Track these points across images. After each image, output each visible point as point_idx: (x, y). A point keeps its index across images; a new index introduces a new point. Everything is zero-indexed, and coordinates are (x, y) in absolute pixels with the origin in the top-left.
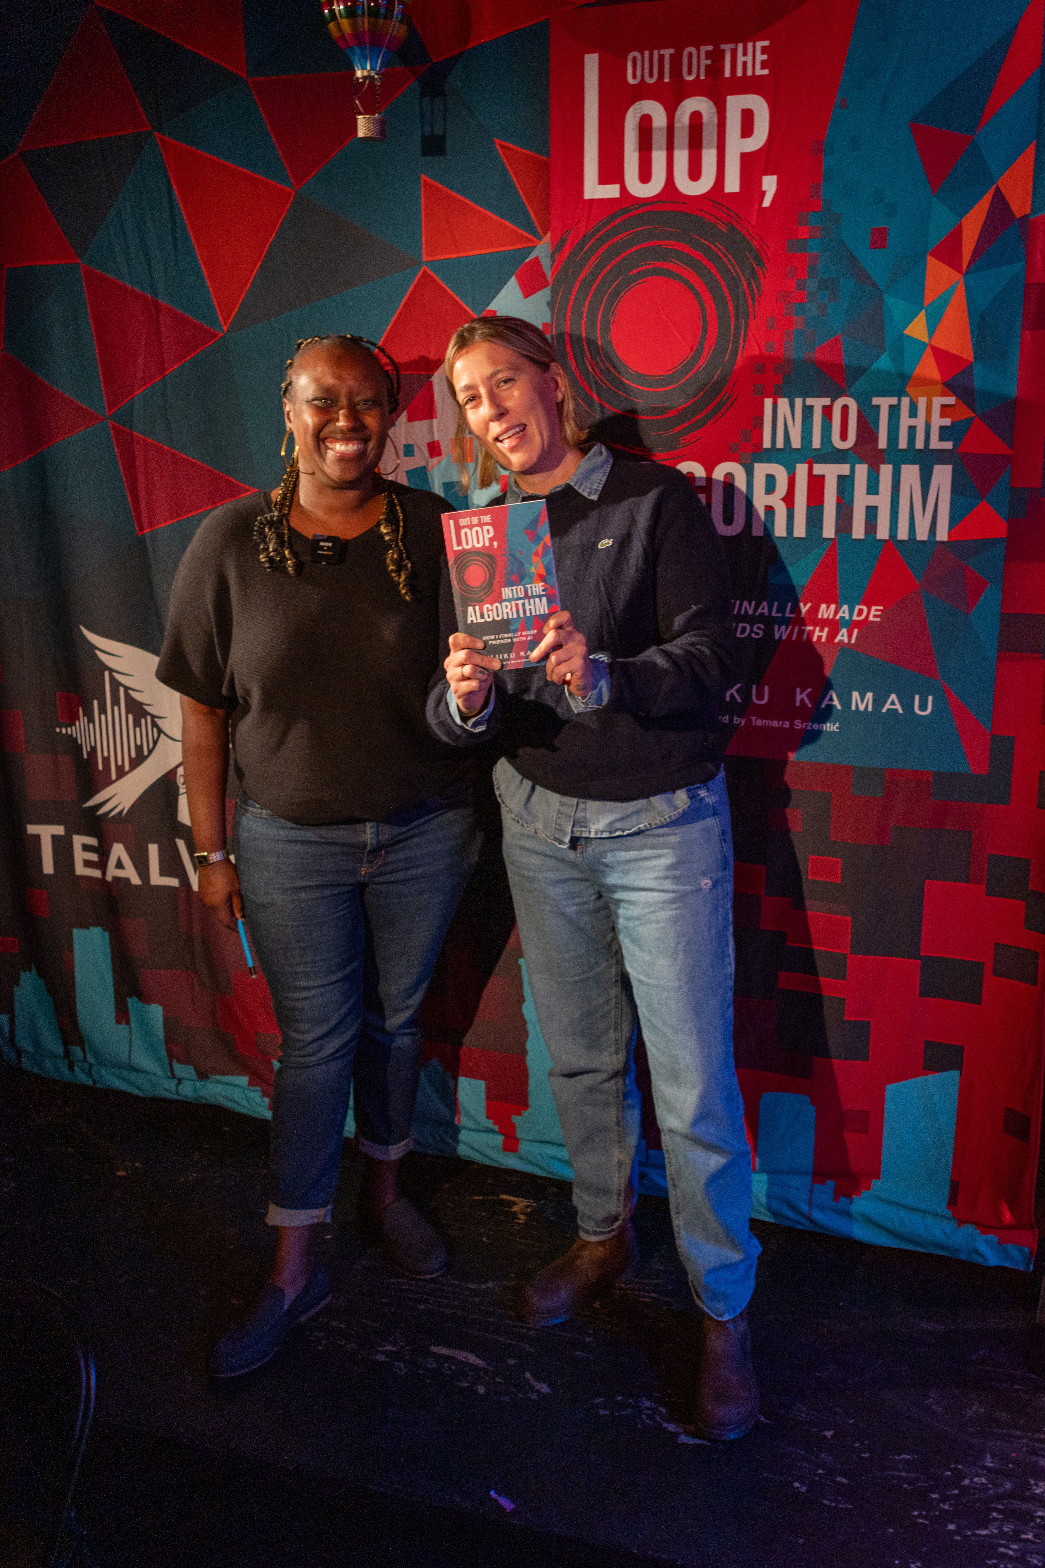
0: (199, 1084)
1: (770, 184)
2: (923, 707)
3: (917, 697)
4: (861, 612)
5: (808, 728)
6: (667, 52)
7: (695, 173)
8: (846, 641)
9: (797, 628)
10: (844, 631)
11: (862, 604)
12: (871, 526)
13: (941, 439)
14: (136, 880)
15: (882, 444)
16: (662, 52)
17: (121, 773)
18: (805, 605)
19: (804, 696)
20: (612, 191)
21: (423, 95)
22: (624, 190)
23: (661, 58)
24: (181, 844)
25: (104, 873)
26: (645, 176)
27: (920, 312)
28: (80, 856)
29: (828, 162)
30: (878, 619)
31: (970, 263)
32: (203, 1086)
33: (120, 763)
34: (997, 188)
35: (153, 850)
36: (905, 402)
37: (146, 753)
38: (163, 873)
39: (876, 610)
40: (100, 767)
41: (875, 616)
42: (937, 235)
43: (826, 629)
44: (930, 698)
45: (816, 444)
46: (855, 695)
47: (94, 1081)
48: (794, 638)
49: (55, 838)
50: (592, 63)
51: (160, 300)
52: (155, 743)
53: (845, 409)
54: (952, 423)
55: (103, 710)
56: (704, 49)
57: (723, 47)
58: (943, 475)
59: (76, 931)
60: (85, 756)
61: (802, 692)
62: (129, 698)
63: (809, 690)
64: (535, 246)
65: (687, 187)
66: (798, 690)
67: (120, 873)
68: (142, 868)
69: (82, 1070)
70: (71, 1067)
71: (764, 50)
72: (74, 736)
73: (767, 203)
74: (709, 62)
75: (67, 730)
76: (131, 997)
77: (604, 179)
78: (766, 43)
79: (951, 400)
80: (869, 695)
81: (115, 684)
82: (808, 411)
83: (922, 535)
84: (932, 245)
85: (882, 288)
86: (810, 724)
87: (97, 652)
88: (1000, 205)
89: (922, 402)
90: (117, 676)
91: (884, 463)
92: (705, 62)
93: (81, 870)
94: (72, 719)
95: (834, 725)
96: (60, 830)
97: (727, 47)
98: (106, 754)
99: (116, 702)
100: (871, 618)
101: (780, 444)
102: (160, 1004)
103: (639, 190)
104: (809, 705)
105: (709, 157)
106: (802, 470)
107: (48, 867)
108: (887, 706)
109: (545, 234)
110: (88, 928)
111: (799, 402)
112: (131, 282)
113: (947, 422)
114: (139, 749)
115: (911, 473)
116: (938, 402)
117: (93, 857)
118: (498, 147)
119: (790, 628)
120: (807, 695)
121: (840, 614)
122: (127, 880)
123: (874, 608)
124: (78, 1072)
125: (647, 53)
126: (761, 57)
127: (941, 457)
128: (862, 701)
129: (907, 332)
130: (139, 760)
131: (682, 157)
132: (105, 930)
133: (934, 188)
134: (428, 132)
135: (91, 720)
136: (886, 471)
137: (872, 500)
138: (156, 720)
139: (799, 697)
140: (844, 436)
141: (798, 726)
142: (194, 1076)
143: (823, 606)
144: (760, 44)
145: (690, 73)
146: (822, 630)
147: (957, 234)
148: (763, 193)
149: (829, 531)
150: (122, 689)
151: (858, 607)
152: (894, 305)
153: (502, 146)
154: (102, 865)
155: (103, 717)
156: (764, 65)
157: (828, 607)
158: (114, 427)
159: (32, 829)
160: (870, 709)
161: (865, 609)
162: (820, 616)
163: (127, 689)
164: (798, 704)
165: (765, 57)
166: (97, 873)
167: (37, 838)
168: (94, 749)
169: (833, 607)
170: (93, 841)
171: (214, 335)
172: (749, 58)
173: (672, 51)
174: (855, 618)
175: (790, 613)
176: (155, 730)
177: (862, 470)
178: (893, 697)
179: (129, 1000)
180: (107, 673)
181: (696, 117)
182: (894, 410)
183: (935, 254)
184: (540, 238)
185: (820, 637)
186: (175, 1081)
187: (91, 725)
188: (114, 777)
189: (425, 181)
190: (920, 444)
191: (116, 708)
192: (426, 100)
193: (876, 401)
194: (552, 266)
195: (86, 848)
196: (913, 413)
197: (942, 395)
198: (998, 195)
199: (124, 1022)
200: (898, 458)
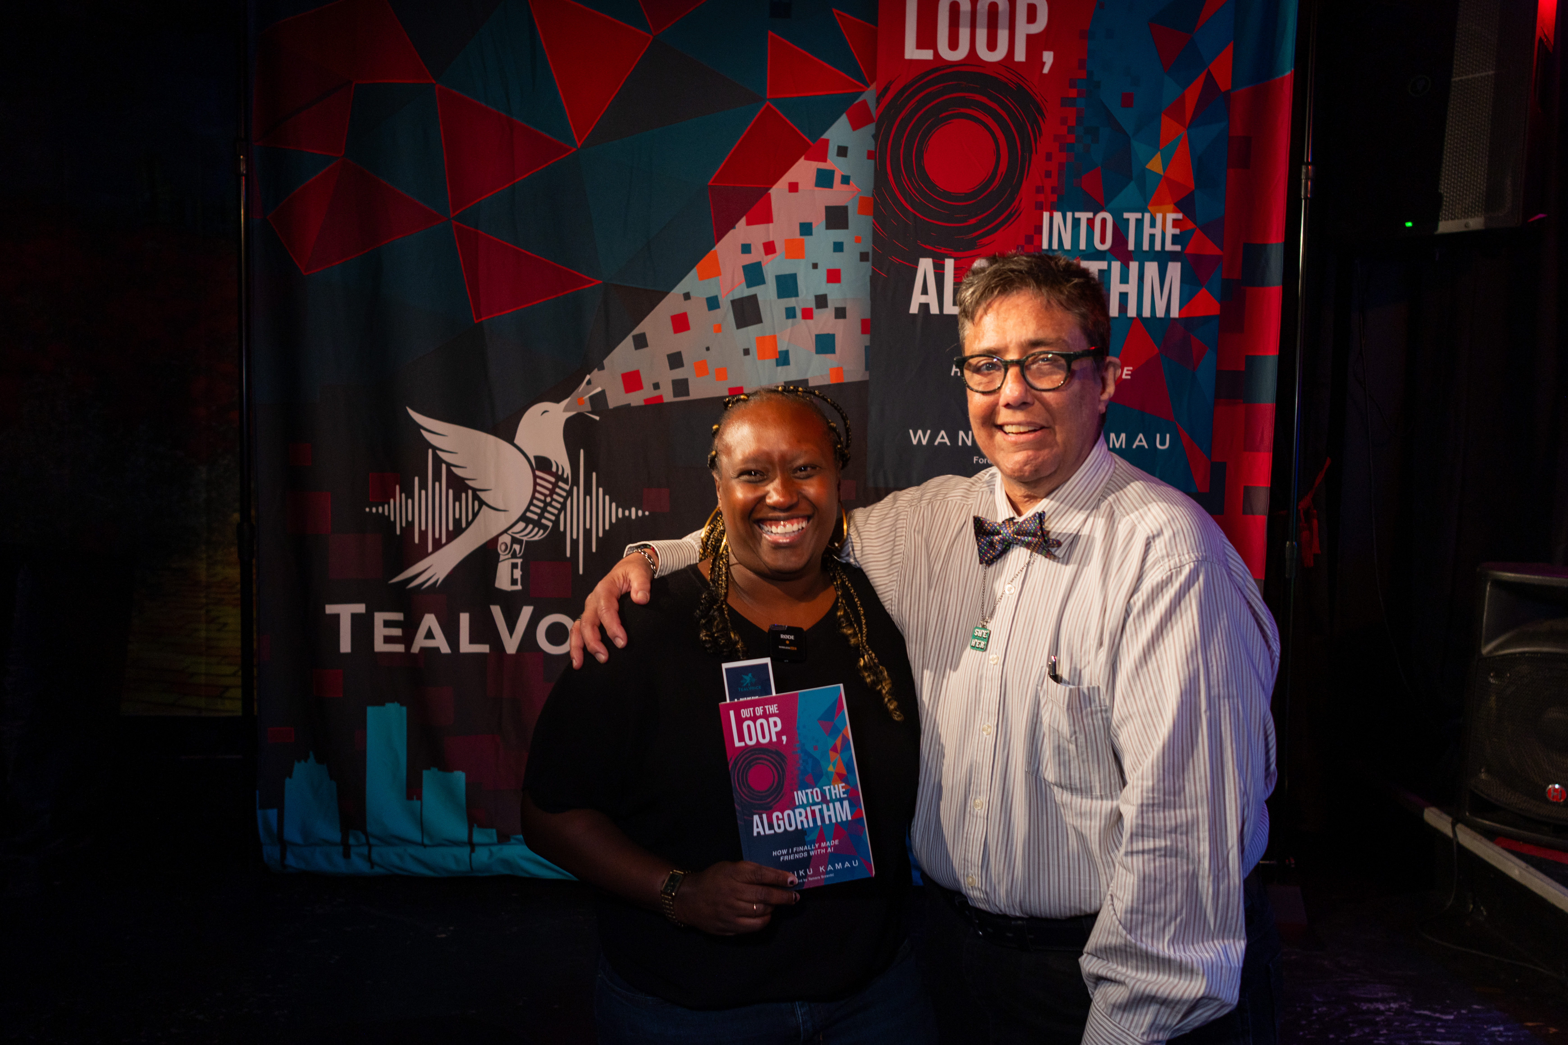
0: (497, 848)
1: (1048, 57)
2: (1163, 443)
3: (1158, 436)
7: (992, 45)
12: (1123, 307)
13: (1173, 243)
14: (445, 649)
15: (1131, 246)
17: (438, 545)
20: (927, 55)
22: (936, 54)
24: (496, 611)
25: (409, 647)
26: (953, 45)
27: (1156, 153)
28: (380, 632)
29: (1090, 44)
30: (1129, 377)
31: (1191, 120)
32: (502, 849)
33: (437, 536)
34: (1209, 70)
35: (464, 619)
36: (1147, 216)
37: (464, 525)
38: (472, 641)
39: (1128, 370)
40: (417, 541)
41: (1127, 375)
42: (1168, 99)
44: (1168, 436)
45: (1083, 246)
46: (1112, 436)
47: (374, 867)
49: (354, 616)
51: (515, 118)
52: (475, 515)
53: (1104, 221)
54: (1180, 232)
55: (423, 486)
58: (1174, 270)
59: (371, 710)
62: (450, 474)
64: (864, 92)
65: (985, 55)
67: (430, 643)
68: (452, 637)
69: (361, 857)
70: (347, 855)
72: (387, 514)
73: (1046, 70)
75: (377, 510)
76: (428, 768)
77: (920, 45)
80: (1123, 436)
81: (438, 461)
82: (1076, 222)
83: (1160, 313)
84: (1165, 107)
85: (1130, 135)
87: (423, 432)
88: (1210, 82)
89: (1159, 217)
90: (440, 454)
91: (1132, 260)
93: (380, 646)
94: (386, 497)
96: (360, 608)
98: (423, 528)
99: (437, 477)
100: (1124, 377)
102: (463, 771)
103: (948, 55)
105: (1003, 36)
107: (345, 646)
108: (1137, 443)
109: (872, 83)
110: (383, 705)
111: (1069, 215)
112: (486, 102)
113: (1176, 231)
114: (457, 522)
115: (1151, 269)
116: (1171, 217)
117: (396, 632)
118: (836, 15)
122: (437, 649)
123: (1126, 369)
124: (354, 858)
127: (1174, 256)
128: (1118, 441)
129: (1148, 167)
130: (457, 531)
131: (982, 35)
132: (402, 705)
133: (1165, 70)
135: (410, 495)
136: (1134, 266)
137: (1124, 288)
138: (478, 493)
140: (1103, 241)
142: (495, 840)
147: (1180, 101)
148: (1044, 64)
150: (444, 466)
152: (1139, 147)
153: (839, 15)
154: (408, 639)
155: (423, 492)
158: (455, 228)
160: (1124, 446)
163: (449, 465)
166: (399, 648)
167: (336, 617)
168: (413, 523)
170: (396, 617)
171: (568, 150)
176: (476, 503)
177: (1116, 266)
178: (1141, 436)
179: (426, 772)
180: (430, 451)
181: (993, 7)
182: (1139, 223)
183: (1167, 113)
184: (868, 86)
186: (470, 848)
187: (409, 502)
188: (430, 549)
189: (771, 36)
190: (1158, 247)
191: (437, 484)
193: (1126, 215)
194: (877, 108)
195: (389, 624)
196: (1153, 224)
197: (1175, 211)
198: (1209, 75)
199: (415, 797)
200: (1143, 257)
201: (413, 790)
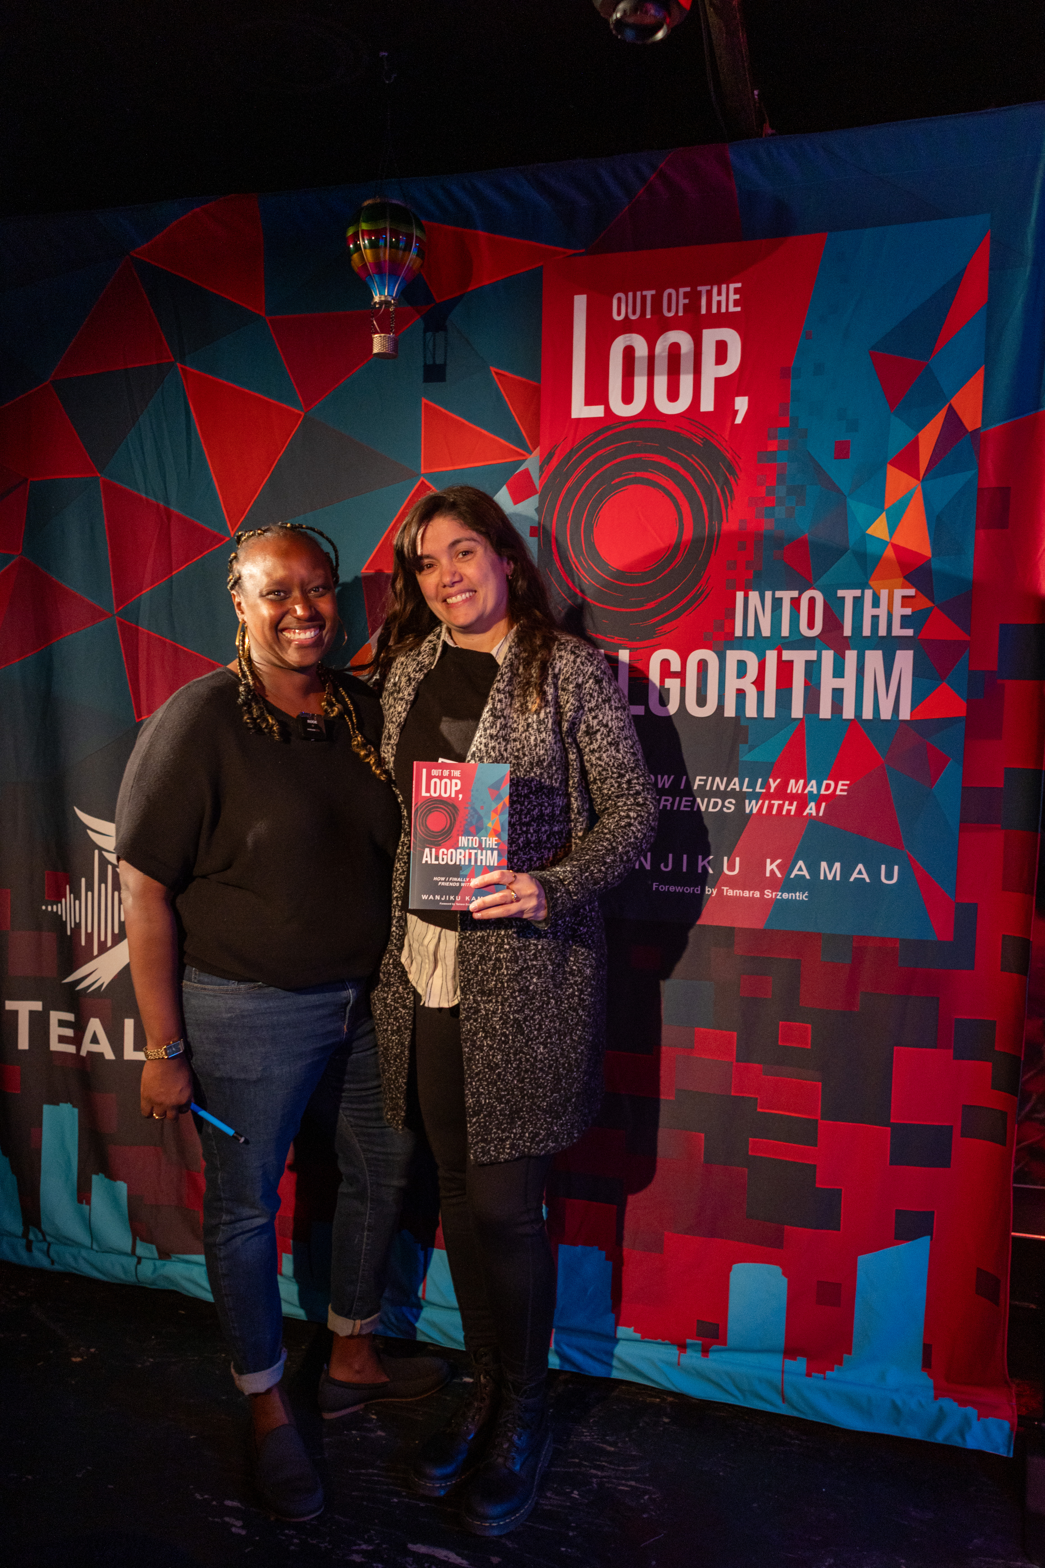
0: (159, 1263)
1: (742, 404)
2: (889, 876)
3: (883, 867)
4: (828, 787)
5: (778, 897)
6: (649, 294)
7: (673, 395)
8: (814, 814)
9: (767, 802)
10: (812, 805)
11: (828, 779)
12: (837, 706)
13: (903, 627)
14: (110, 1055)
15: (847, 631)
16: (644, 293)
17: (103, 948)
18: (774, 782)
19: (774, 866)
20: (597, 411)
21: (426, 331)
22: (608, 410)
23: (644, 298)
25: (79, 1049)
26: (628, 397)
27: (882, 513)
28: (55, 1031)
29: (794, 385)
30: (845, 793)
31: (927, 470)
32: (164, 1265)
33: (103, 939)
34: (950, 406)
35: (129, 1025)
36: (868, 594)
38: (136, 1048)
39: (843, 785)
40: (83, 943)
41: (842, 790)
42: (896, 445)
43: (795, 803)
44: (896, 868)
45: (785, 632)
46: (824, 865)
47: (53, 1262)
48: (764, 812)
49: (32, 1013)
50: (580, 303)
51: (172, 508)
53: (812, 601)
54: (913, 612)
55: (90, 887)
56: (682, 290)
57: (699, 288)
58: (904, 660)
59: (46, 1108)
60: (69, 933)
61: (771, 863)
62: (115, 876)
63: (779, 861)
64: (525, 460)
65: (665, 406)
66: (768, 861)
67: (95, 1048)
68: (117, 1044)
69: (41, 1251)
70: (28, 1248)
71: (736, 291)
72: (60, 913)
73: (739, 420)
74: (687, 301)
75: (52, 908)
76: (97, 1174)
77: (590, 401)
78: (739, 285)
79: (911, 592)
80: (837, 865)
81: (104, 862)
82: (777, 604)
83: (886, 714)
84: (892, 455)
85: (846, 494)
86: (780, 894)
87: (89, 832)
88: (953, 422)
89: (884, 594)
90: (106, 855)
91: (849, 649)
92: (683, 301)
93: (55, 1046)
94: (58, 897)
95: (803, 894)
96: (37, 1006)
97: (703, 289)
98: (89, 930)
99: (103, 879)
100: (838, 792)
101: (751, 633)
102: (125, 1182)
103: (621, 410)
104: (779, 875)
105: (686, 381)
106: (771, 657)
107: (23, 1043)
108: (855, 875)
109: (535, 449)
110: (58, 1105)
111: (768, 595)
112: (146, 493)
113: (908, 611)
114: (122, 925)
115: (874, 659)
116: (899, 593)
117: (69, 1032)
118: (494, 374)
119: (761, 802)
120: (777, 866)
121: (808, 789)
122: (101, 1055)
123: (841, 783)
124: (36, 1253)
125: (630, 294)
126: (733, 297)
127: (903, 643)
128: (830, 871)
129: (869, 531)
130: (121, 936)
131: (661, 382)
132: (75, 1106)
133: (892, 407)
134: (430, 362)
135: (77, 897)
136: (851, 656)
137: (838, 683)
139: (769, 868)
140: (811, 625)
141: (768, 896)
142: (156, 1255)
143: (792, 782)
144: (732, 286)
145: (669, 310)
146: (791, 804)
147: (913, 447)
148: (736, 412)
149: (797, 711)
150: (110, 867)
151: (825, 782)
152: (857, 508)
153: (497, 373)
154: (77, 1041)
155: (90, 894)
156: (736, 303)
157: (796, 783)
158: (121, 623)
159: (10, 1005)
160: (838, 879)
161: (832, 783)
162: (789, 791)
163: (114, 867)
164: (768, 875)
165: (737, 297)
166: (71, 1049)
167: (15, 1014)
168: (78, 925)
169: (801, 782)
170: (70, 1017)
171: (221, 539)
172: (723, 298)
173: (653, 292)
174: (823, 792)
175: (761, 788)
177: (828, 656)
178: (860, 866)
179: (95, 1178)
180: (96, 852)
181: (675, 348)
182: (858, 602)
183: (894, 463)
184: (530, 453)
185: (789, 811)
186: (135, 1260)
187: (77, 902)
188: (96, 953)
189: (426, 404)
190: (882, 632)
191: (103, 886)
192: (429, 334)
193: (840, 593)
194: (540, 476)
195: (62, 1023)
196: (876, 603)
197: (903, 587)
198: (951, 412)
199: (84, 1202)
200: (863, 644)
201: (83, 1194)
